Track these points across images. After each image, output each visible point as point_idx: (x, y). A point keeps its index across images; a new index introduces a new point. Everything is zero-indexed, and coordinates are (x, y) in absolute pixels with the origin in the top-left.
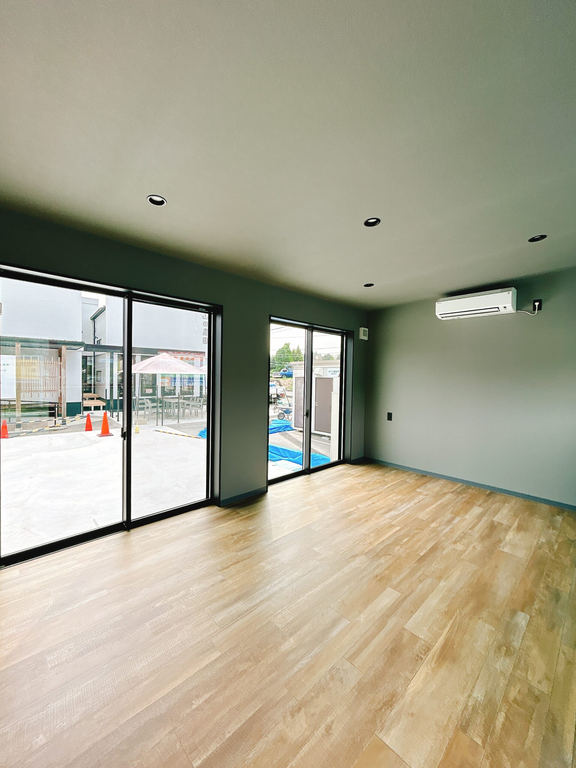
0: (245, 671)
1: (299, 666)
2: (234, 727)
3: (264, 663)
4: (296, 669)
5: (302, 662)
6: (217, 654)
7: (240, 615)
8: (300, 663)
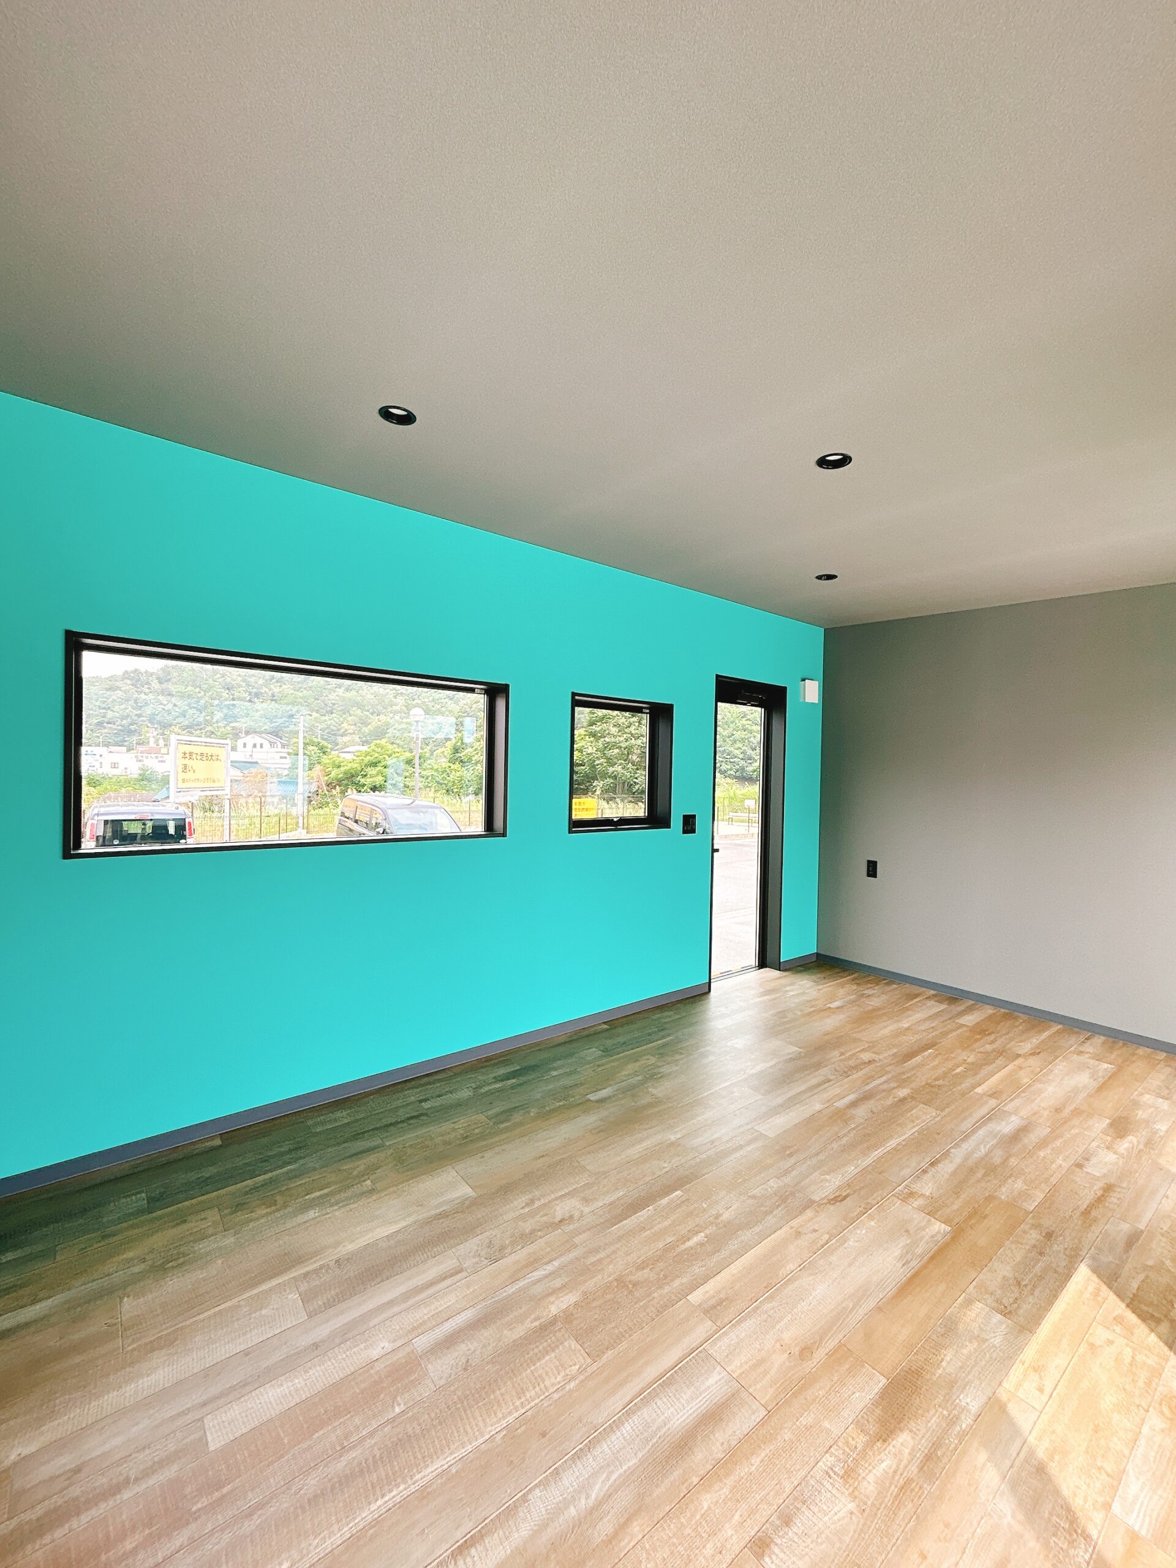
0: (641, 1267)
1: (550, 1268)
2: (643, 1214)
3: (609, 1277)
4: (556, 1263)
5: (544, 1273)
6: (696, 1297)
7: (666, 1382)
8: (547, 1272)
